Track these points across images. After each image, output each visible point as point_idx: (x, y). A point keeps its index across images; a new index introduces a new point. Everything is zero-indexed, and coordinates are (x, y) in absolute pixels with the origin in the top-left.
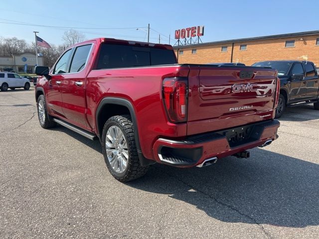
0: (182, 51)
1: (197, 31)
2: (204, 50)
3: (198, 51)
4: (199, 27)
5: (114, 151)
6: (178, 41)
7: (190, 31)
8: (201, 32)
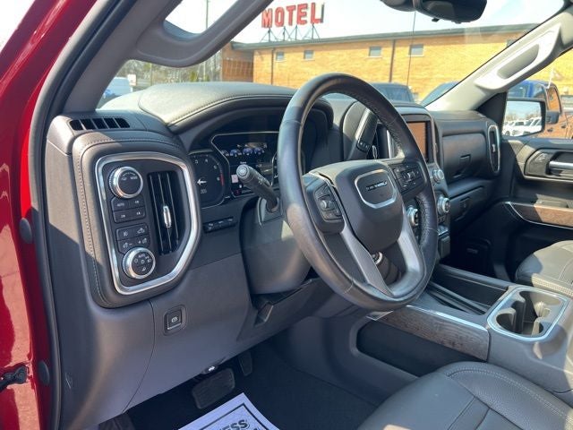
0: (282, 54)
1: (309, 12)
2: (331, 52)
3: (317, 55)
4: (314, 5)
6: (269, 32)
7: (295, 13)
8: (318, 15)
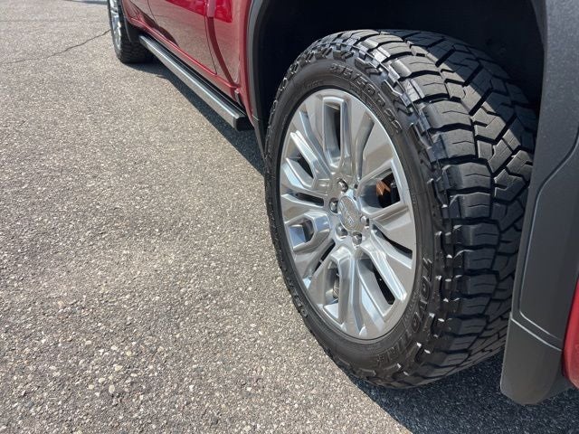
5: (315, 213)
